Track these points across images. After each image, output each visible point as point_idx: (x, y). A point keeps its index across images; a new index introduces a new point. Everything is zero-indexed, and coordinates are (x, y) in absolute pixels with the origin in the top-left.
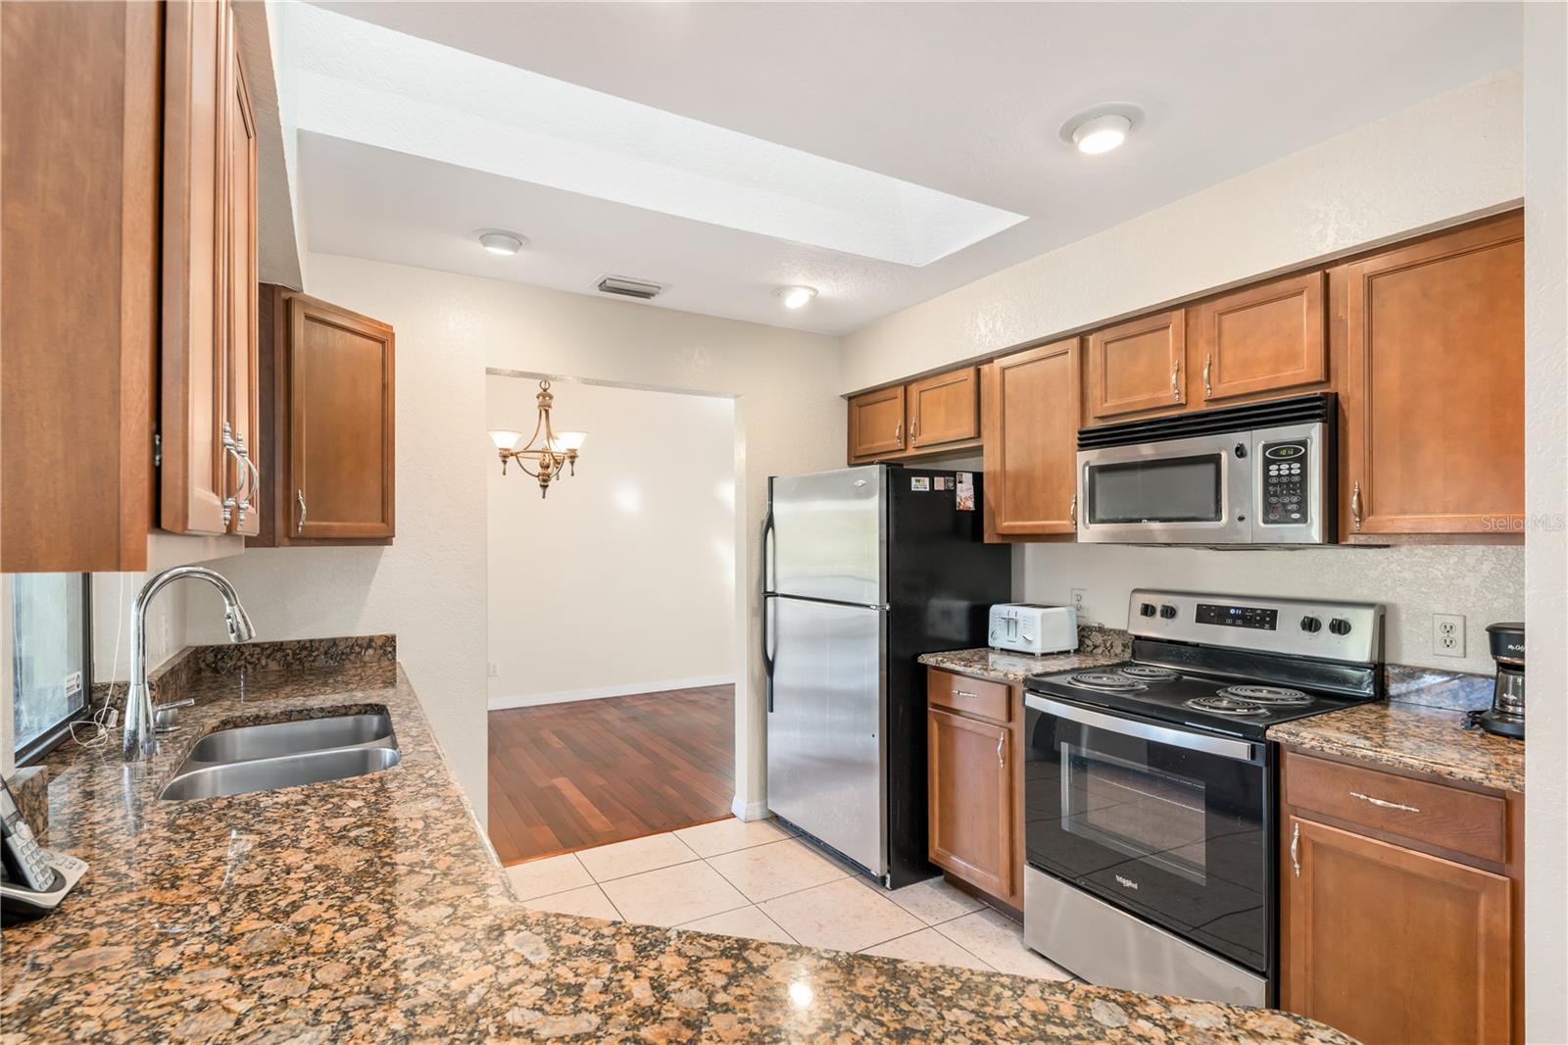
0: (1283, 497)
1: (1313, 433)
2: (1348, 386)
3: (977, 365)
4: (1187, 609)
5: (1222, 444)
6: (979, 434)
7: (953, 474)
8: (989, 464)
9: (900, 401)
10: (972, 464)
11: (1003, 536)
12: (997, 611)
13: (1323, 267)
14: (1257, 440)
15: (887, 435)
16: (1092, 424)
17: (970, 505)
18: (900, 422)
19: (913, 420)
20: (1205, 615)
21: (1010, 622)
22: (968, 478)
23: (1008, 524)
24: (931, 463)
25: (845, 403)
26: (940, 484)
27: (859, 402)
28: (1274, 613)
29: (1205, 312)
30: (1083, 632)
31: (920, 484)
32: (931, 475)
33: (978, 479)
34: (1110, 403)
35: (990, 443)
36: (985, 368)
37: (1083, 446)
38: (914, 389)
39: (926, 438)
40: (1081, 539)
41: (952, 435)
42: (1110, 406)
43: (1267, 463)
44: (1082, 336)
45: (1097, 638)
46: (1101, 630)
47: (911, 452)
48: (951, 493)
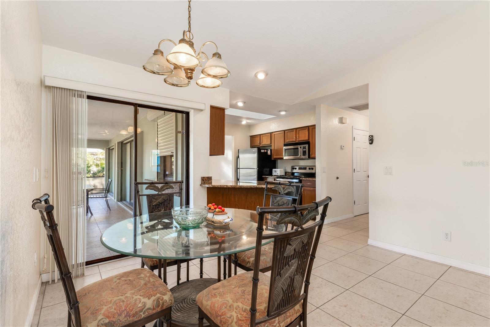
0: (304, 153)
1: (307, 146)
2: (310, 141)
3: (271, 133)
4: (297, 168)
5: (299, 147)
6: (271, 144)
7: (267, 149)
8: (272, 148)
9: (259, 138)
10: (270, 148)
11: (275, 159)
12: (274, 170)
13: (308, 127)
14: (302, 146)
15: (257, 143)
16: (286, 143)
17: (270, 154)
18: (259, 141)
19: (261, 141)
20: (300, 169)
21: (275, 171)
22: (269, 150)
23: (275, 157)
24: (265, 147)
25: (250, 137)
26: (265, 151)
27: (252, 137)
28: (306, 168)
29: (298, 130)
30: (286, 173)
31: (262, 151)
32: (264, 149)
33: (271, 150)
34: (288, 140)
35: (273, 145)
36: (272, 134)
37: (284, 146)
38: (261, 136)
39: (263, 144)
40: (284, 159)
41: (267, 143)
42: (288, 141)
43: (303, 149)
44: (284, 131)
45: (287, 173)
46: (288, 172)
47: (261, 146)
48: (267, 152)
